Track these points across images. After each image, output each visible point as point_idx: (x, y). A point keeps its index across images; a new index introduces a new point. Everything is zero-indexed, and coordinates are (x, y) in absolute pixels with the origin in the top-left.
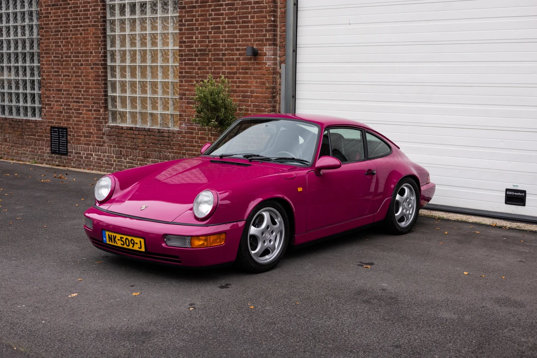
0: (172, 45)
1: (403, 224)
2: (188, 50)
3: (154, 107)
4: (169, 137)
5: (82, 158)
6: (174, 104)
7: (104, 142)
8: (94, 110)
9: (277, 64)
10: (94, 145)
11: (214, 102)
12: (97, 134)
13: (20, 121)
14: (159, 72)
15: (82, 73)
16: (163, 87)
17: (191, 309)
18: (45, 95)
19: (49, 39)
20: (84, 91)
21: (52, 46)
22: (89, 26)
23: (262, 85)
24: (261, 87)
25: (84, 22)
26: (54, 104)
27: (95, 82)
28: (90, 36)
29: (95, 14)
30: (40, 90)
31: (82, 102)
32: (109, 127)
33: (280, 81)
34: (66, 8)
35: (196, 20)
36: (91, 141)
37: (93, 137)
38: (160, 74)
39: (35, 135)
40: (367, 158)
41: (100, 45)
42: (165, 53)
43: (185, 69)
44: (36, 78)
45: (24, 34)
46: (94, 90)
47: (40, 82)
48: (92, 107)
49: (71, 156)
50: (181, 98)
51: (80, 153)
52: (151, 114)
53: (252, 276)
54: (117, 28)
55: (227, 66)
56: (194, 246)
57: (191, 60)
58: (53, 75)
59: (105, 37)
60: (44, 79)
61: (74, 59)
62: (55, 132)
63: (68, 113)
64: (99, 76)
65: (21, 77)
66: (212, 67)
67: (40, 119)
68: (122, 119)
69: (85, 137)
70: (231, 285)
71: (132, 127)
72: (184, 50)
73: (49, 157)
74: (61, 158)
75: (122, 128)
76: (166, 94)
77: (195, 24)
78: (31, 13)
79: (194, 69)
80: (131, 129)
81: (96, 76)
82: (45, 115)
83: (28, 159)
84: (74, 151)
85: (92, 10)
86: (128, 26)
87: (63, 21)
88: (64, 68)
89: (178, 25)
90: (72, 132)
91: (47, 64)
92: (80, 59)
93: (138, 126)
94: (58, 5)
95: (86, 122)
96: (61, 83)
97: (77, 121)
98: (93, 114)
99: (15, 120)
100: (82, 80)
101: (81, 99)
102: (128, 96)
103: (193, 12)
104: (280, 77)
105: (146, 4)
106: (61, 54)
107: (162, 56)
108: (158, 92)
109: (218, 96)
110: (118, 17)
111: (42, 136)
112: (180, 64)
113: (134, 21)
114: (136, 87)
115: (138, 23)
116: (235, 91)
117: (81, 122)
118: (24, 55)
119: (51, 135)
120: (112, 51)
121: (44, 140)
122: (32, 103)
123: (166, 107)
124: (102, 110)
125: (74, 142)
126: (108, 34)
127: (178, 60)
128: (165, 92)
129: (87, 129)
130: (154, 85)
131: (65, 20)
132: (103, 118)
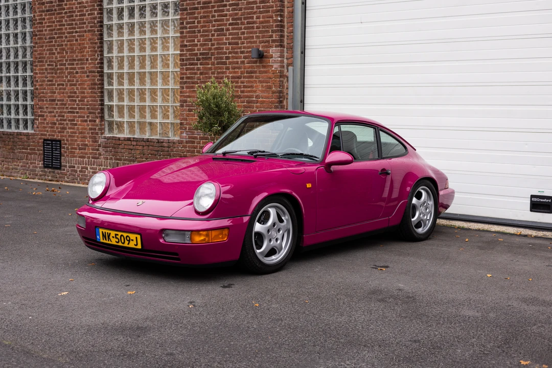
0: (173, 50)
1: (420, 230)
2: (189, 54)
3: (154, 116)
4: (169, 147)
5: (76, 171)
6: (174, 112)
7: (100, 154)
8: (90, 121)
9: (283, 67)
10: (89, 158)
11: (217, 106)
12: (92, 146)
13: (11, 134)
14: (158, 79)
15: (77, 81)
16: (163, 95)
17: (191, 306)
18: (37, 106)
19: (42, 47)
20: (79, 101)
21: (46, 54)
22: (85, 31)
23: (268, 89)
24: (267, 91)
25: (80, 28)
26: (47, 115)
27: (90, 91)
28: (85, 42)
29: (91, 19)
30: (32, 101)
31: (77, 113)
32: (105, 138)
33: (287, 85)
34: (61, 13)
35: (199, 22)
36: (86, 154)
37: (89, 149)
38: (159, 80)
39: (27, 149)
40: (381, 157)
41: (96, 51)
42: (165, 58)
43: (186, 74)
44: (29, 88)
45: (16, 42)
46: (90, 99)
47: (32, 93)
48: (88, 117)
49: (64, 170)
50: (182, 106)
51: (74, 167)
52: (150, 124)
53: (258, 277)
54: (115, 33)
55: (231, 70)
56: (193, 242)
57: (192, 64)
58: (47, 85)
59: (102, 43)
60: (37, 89)
61: (69, 66)
62: (48, 144)
63: (62, 125)
64: (95, 84)
65: (12, 88)
66: (215, 72)
67: (33, 132)
68: (119, 130)
69: (80, 149)
70: (234, 285)
71: (130, 138)
72: (185, 54)
73: (42, 171)
74: (54, 172)
75: (119, 139)
76: (166, 101)
77: (197, 27)
78: (24, 20)
79: (195, 74)
80: (129, 139)
81: (92, 84)
82: (37, 128)
83: (19, 175)
84: (67, 164)
85: (89, 15)
86: (126, 30)
87: (58, 27)
88: (58, 77)
89: (179, 28)
90: (66, 144)
91: (40, 73)
92: (75, 66)
93: (136, 136)
94: (52, 11)
95: (81, 133)
96: (55, 93)
97: (72, 133)
98: (88, 125)
99: (6, 133)
100: (77, 89)
101: (76, 108)
102: (125, 104)
103: (195, 14)
104: (288, 81)
105: (145, 7)
106: (55, 62)
107: (162, 61)
108: (157, 99)
109: (221, 99)
110: (115, 21)
111: (34, 149)
112: (181, 69)
113: (133, 25)
114: (134, 95)
115: (136, 27)
116: (239, 97)
117: (75, 133)
118: (17, 64)
119: (44, 148)
120: (109, 57)
121: (36, 154)
122: (24, 115)
123: (165, 116)
124: (98, 121)
125: (68, 155)
126: (105, 40)
127: (179, 65)
128: (165, 99)
129: (82, 141)
130: (153, 92)
131: (60, 25)
132: (99, 129)
